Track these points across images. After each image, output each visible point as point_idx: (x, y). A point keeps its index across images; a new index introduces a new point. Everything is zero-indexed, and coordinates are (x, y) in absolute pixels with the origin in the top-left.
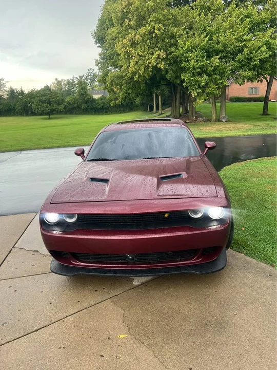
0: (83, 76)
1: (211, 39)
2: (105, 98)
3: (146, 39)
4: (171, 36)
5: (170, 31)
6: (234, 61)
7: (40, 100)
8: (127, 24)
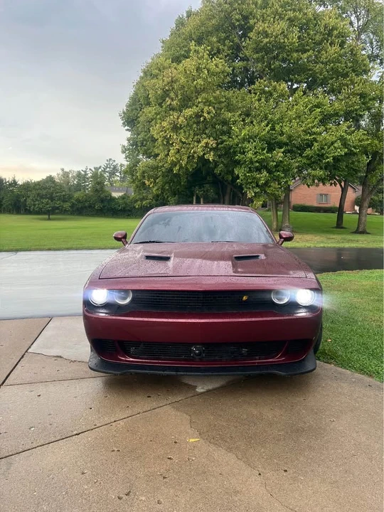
0: (100, 167)
1: (273, 129)
2: (129, 197)
3: (191, 123)
4: (223, 122)
5: (222, 116)
6: (302, 157)
7: (38, 194)
8: (168, 103)
